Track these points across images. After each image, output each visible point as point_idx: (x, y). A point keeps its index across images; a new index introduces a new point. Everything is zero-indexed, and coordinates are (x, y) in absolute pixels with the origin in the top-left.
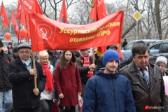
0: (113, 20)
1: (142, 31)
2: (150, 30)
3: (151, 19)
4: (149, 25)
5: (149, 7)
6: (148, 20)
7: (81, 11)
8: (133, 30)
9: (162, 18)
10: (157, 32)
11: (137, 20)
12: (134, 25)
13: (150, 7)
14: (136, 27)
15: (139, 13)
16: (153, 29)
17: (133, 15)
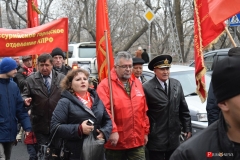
0: (56, 26)
1: (156, 37)
2: (168, 36)
3: (169, 21)
4: (166, 29)
5: (166, 5)
6: (165, 22)
7: (69, 8)
8: (144, 36)
9: (184, 19)
10: (178, 39)
11: (149, 22)
12: (145, 29)
13: (168, 3)
14: (148, 31)
15: (152, 12)
16: (172, 35)
17: (144, 15)
